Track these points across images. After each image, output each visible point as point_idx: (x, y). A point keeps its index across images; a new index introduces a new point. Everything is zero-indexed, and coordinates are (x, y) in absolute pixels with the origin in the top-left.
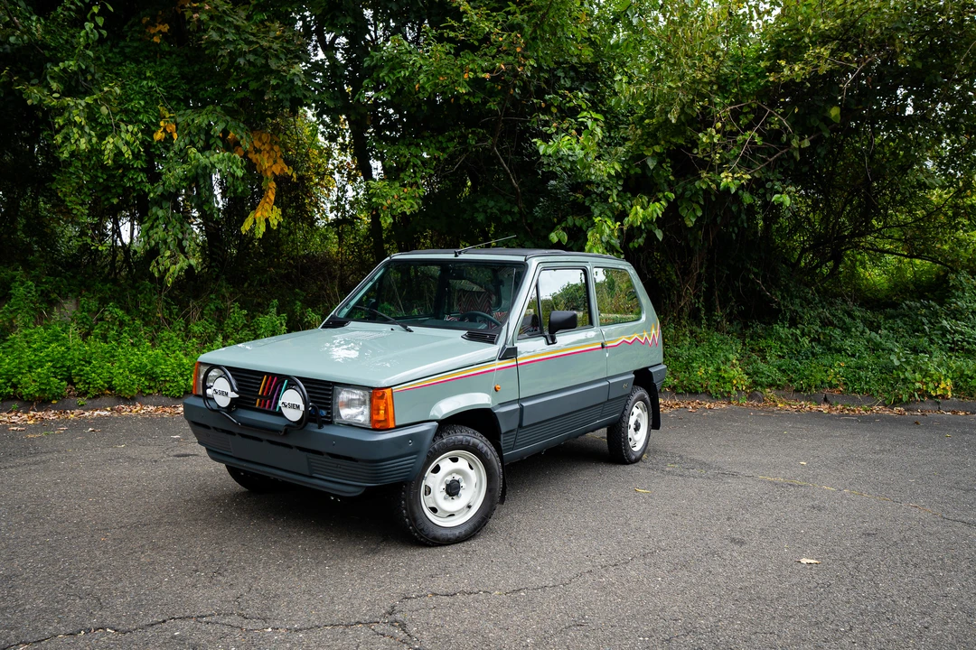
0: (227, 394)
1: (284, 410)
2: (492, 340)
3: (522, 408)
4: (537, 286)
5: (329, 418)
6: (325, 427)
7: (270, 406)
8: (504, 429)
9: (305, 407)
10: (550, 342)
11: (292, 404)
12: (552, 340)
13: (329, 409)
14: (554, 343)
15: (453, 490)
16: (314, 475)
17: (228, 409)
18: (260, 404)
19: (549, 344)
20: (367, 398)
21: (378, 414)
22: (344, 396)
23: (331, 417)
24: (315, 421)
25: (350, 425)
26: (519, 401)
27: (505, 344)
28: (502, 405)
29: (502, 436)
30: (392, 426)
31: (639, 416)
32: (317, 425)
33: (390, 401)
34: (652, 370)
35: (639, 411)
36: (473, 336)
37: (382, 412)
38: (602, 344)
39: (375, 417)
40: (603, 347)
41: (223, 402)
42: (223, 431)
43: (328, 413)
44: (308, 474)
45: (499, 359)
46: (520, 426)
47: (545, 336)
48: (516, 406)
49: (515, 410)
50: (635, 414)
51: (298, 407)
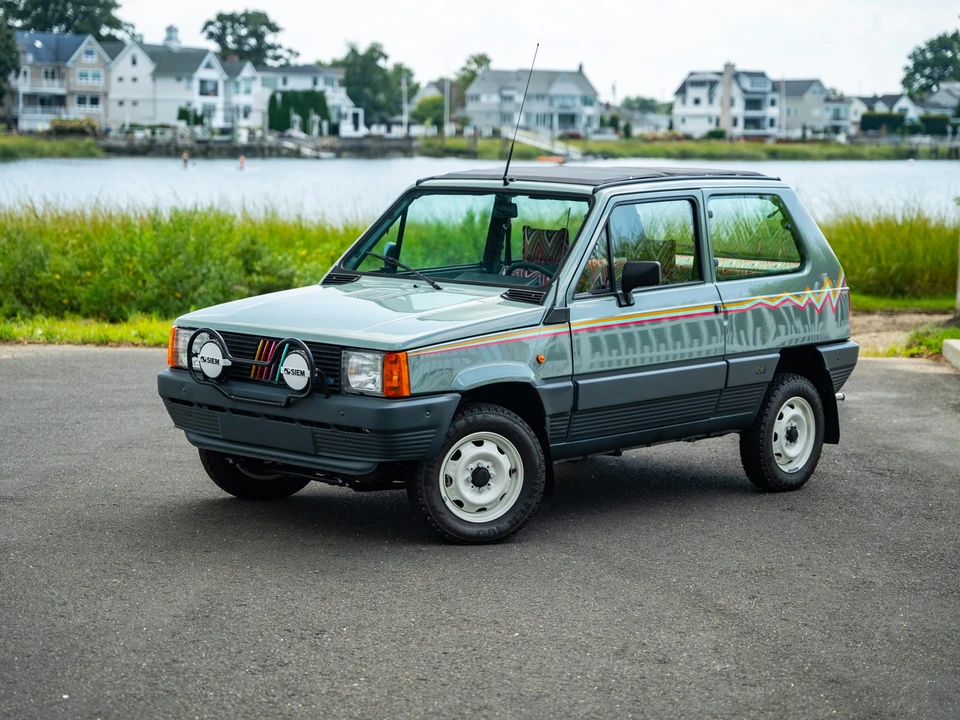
0: (217, 362)
1: (286, 377)
2: (538, 300)
3: (576, 386)
4: (607, 227)
5: (337, 386)
6: (333, 397)
7: (267, 377)
8: (549, 411)
9: (312, 373)
10: (623, 303)
11: (295, 370)
12: (625, 301)
13: (337, 376)
14: (629, 304)
15: (480, 478)
16: (320, 454)
17: (218, 379)
18: (255, 374)
19: (621, 306)
20: (379, 363)
21: (391, 379)
22: (355, 360)
23: (340, 386)
24: (320, 391)
25: (362, 394)
26: (572, 377)
27: (554, 304)
28: (547, 380)
29: (548, 419)
30: (406, 393)
31: (795, 418)
32: (323, 395)
33: (404, 367)
34: (822, 350)
35: (797, 411)
36: (515, 296)
37: (395, 378)
38: (716, 307)
39: (388, 384)
40: (717, 311)
41: (213, 371)
42: (211, 407)
43: (336, 381)
44: (313, 453)
45: (545, 324)
46: (574, 409)
47: (616, 296)
48: (570, 384)
49: (566, 389)
50: (786, 417)
51: (303, 373)
